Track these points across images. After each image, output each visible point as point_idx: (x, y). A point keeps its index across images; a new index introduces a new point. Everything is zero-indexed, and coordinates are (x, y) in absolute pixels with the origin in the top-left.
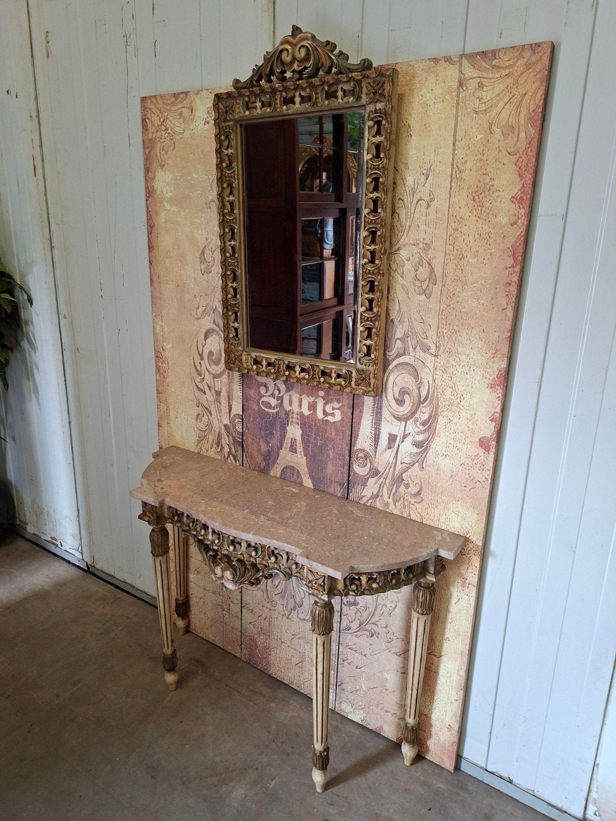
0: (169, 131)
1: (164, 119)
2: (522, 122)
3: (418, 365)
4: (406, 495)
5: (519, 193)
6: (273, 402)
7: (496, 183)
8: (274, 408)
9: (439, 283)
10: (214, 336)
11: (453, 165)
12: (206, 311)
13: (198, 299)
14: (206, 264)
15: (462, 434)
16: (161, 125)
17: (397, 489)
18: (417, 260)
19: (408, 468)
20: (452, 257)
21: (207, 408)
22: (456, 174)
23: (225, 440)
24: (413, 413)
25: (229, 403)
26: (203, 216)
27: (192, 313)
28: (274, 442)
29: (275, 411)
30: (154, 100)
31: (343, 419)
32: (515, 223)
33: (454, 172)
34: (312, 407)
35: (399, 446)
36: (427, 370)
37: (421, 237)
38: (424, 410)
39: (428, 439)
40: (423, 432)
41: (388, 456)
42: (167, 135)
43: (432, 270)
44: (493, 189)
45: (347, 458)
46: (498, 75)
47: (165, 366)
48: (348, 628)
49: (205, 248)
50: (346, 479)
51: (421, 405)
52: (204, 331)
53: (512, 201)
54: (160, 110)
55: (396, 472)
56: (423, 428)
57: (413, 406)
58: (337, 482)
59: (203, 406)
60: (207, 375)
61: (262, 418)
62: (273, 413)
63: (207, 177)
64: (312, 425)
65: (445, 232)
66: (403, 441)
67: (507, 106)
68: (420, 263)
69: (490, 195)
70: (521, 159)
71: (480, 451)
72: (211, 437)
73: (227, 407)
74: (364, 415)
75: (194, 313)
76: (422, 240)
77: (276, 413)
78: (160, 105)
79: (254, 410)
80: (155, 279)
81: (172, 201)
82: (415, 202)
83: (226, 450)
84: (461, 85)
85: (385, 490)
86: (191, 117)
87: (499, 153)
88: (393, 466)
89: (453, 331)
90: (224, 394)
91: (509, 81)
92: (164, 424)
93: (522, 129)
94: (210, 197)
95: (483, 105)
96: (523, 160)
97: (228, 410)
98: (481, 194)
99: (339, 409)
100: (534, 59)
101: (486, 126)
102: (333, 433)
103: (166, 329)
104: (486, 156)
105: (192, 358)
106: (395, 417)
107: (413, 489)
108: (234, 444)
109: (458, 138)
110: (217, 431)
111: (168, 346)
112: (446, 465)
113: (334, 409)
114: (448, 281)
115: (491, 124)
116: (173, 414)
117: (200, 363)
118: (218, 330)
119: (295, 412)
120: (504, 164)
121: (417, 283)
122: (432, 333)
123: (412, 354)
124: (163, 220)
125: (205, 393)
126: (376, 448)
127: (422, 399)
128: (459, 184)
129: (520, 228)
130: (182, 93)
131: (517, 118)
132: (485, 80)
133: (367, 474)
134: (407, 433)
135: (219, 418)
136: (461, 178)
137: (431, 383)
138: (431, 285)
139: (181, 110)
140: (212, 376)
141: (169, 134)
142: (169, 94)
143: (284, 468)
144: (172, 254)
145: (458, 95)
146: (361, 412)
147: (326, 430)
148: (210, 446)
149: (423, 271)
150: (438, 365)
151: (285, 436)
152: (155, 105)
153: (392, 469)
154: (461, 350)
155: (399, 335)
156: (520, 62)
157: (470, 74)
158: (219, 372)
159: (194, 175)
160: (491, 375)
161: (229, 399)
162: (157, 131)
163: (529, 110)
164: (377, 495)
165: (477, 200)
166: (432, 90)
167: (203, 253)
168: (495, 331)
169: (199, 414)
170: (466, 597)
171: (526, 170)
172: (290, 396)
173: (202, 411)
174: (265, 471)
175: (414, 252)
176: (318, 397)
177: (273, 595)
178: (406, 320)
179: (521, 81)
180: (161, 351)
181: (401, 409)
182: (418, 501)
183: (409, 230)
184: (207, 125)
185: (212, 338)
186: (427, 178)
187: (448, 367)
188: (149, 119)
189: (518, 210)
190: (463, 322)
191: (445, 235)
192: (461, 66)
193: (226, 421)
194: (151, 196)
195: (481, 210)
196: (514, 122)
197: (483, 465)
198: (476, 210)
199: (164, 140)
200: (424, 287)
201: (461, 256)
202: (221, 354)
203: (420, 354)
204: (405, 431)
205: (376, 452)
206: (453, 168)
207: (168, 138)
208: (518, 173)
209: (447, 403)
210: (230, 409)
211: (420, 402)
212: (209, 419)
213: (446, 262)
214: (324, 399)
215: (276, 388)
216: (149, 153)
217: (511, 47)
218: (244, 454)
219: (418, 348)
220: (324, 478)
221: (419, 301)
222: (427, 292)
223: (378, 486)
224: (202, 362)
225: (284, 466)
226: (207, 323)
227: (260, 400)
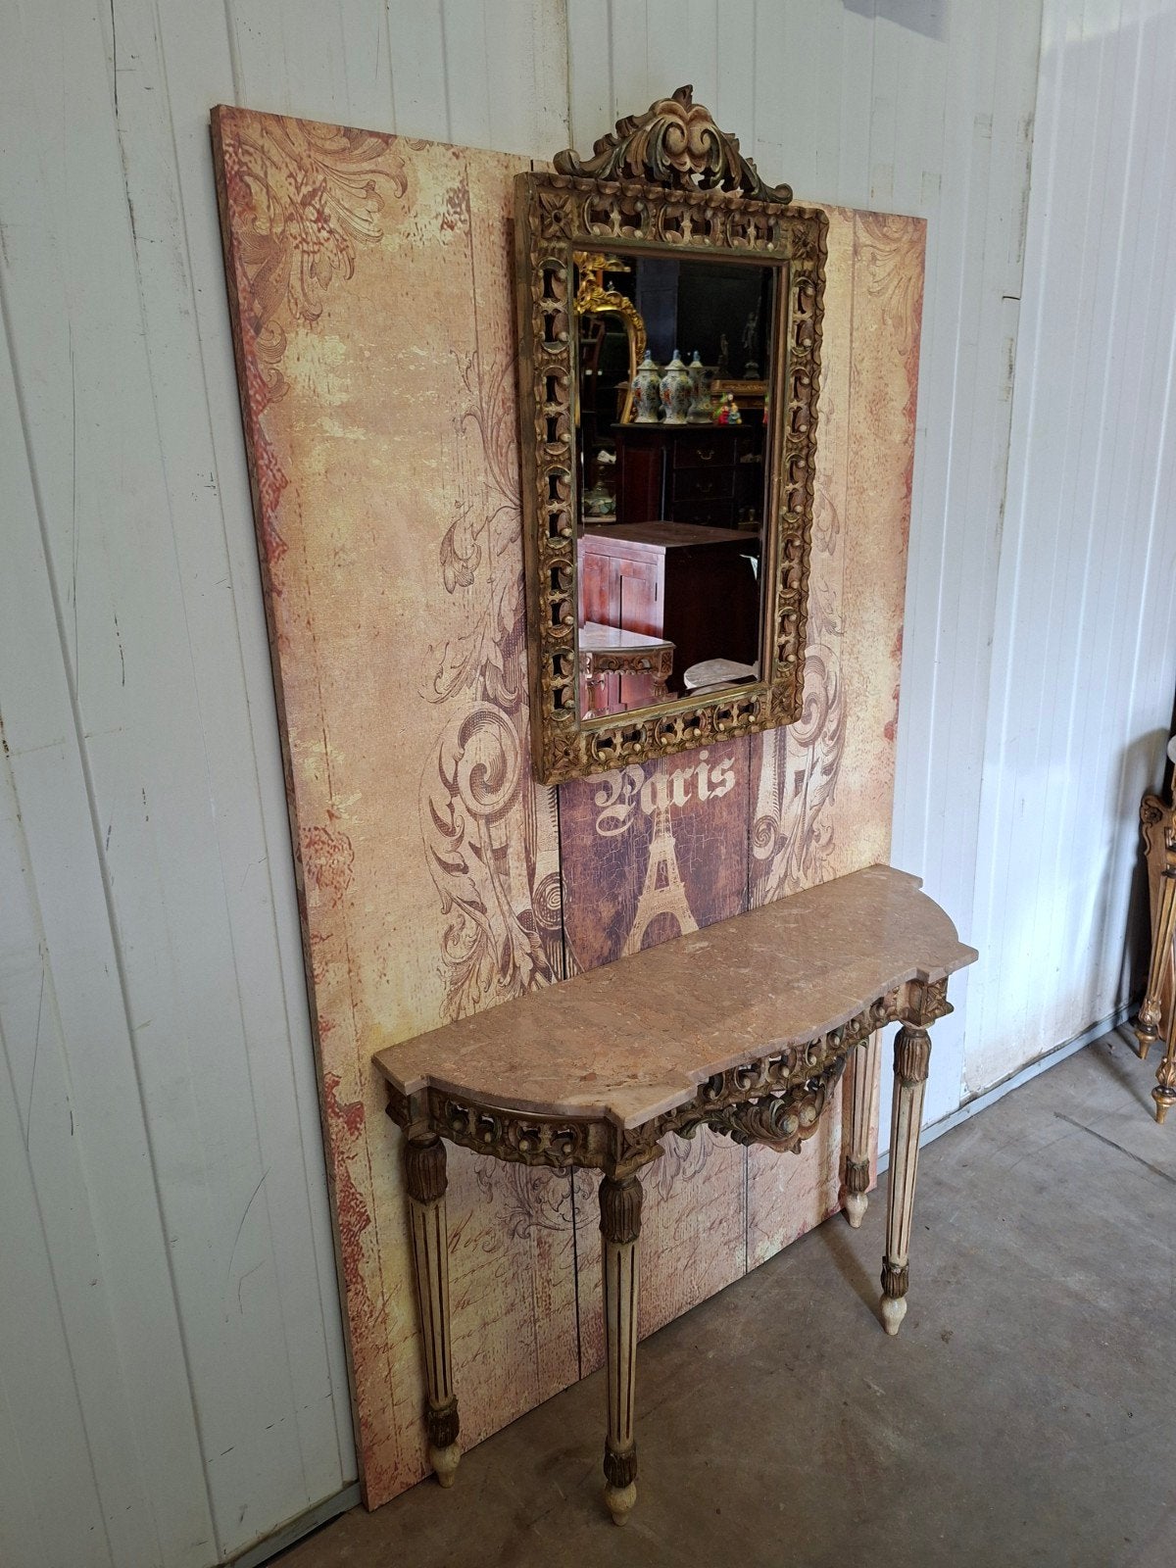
0: (333, 224)
1: (315, 191)
2: (908, 313)
3: (823, 654)
4: (817, 853)
5: (909, 403)
6: (621, 811)
7: (889, 389)
8: (624, 822)
9: (842, 530)
10: (487, 727)
11: (851, 362)
12: (463, 676)
13: (438, 655)
14: (458, 566)
15: (869, 730)
16: (304, 204)
17: (807, 849)
18: (818, 500)
19: (819, 810)
20: (854, 492)
21: (471, 903)
22: (854, 374)
23: (522, 943)
24: (821, 727)
25: (528, 859)
26: (445, 450)
27: (424, 693)
28: (628, 887)
29: (626, 828)
30: (277, 131)
31: (737, 784)
32: (905, 441)
33: (852, 373)
34: (691, 786)
35: (807, 784)
36: (834, 658)
37: (822, 466)
38: (832, 717)
39: (837, 756)
40: (832, 749)
41: (796, 807)
42: (324, 234)
43: (834, 513)
44: (887, 397)
45: (745, 843)
46: (888, 248)
47: (341, 858)
49: (453, 526)
50: (745, 879)
51: (829, 710)
52: (458, 724)
53: (902, 414)
54: (297, 160)
55: (806, 825)
56: (831, 743)
57: (821, 717)
58: (733, 894)
59: (462, 903)
60: (471, 825)
61: (600, 855)
62: (622, 835)
63: (453, 356)
64: (691, 818)
65: (846, 457)
66: (811, 775)
67: (897, 291)
68: (822, 504)
69: (885, 405)
70: (908, 360)
71: (884, 742)
72: (485, 966)
73: (525, 873)
74: (765, 761)
75: (428, 692)
76: (822, 471)
77: (629, 829)
78: (300, 147)
79: (585, 847)
80: (294, 631)
83: (526, 966)
84: (855, 252)
85: (794, 862)
86: (403, 202)
87: (891, 350)
88: (801, 818)
89: (857, 593)
90: (516, 848)
91: (897, 259)
92: (341, 1015)
93: (909, 322)
94: (464, 406)
95: (876, 284)
96: (911, 362)
97: (526, 880)
98: (877, 404)
99: (731, 769)
100: (914, 236)
101: (879, 312)
102: (725, 814)
103: (341, 758)
104: (880, 353)
105: (425, 803)
106: (801, 744)
107: (824, 840)
108: (544, 947)
109: (855, 326)
110: (501, 940)
111: (346, 802)
112: (855, 781)
113: (724, 772)
114: (851, 526)
115: (884, 311)
116: (369, 972)
117: (450, 806)
118: (495, 709)
119: (663, 809)
120: (895, 365)
122: (837, 604)
123: (817, 640)
124: (319, 467)
125: (465, 870)
126: (781, 804)
127: (830, 702)
128: (857, 389)
129: (909, 447)
130: (372, 134)
131: (905, 307)
132: (877, 251)
133: (772, 852)
135: (506, 908)
136: (860, 382)
137: (838, 674)
138: (834, 534)
139: (368, 177)
140: (482, 822)
141: (331, 232)
142: (328, 126)
143: (648, 927)
144: (354, 556)
145: (853, 265)
146: (761, 758)
147: (713, 814)
148: (483, 986)
149: (825, 516)
150: (845, 645)
151: (645, 865)
152: (279, 145)
153: (801, 825)
154: (865, 617)
156: (905, 236)
157: (864, 240)
158: (501, 804)
159: (415, 349)
160: (892, 640)
161: (529, 852)
162: (290, 218)
163: (912, 299)
164: (786, 876)
165: (874, 412)
167: (449, 539)
168: (893, 582)
169: (451, 928)
171: (913, 374)
172: (653, 784)
173: (460, 916)
174: (610, 958)
176: (699, 762)
179: (908, 259)
180: (323, 822)
181: (808, 728)
182: (830, 850)
184: (447, 232)
185: (481, 735)
186: (826, 381)
187: (854, 645)
188: (256, 178)
189: (909, 424)
190: (866, 579)
191: (846, 462)
192: (855, 225)
193: (523, 904)
194: (269, 400)
195: (878, 426)
196: (902, 311)
197: (889, 759)
198: (873, 425)
199: (316, 248)
200: (827, 538)
201: (862, 489)
202: (504, 762)
203: (825, 638)
204: (813, 758)
205: (781, 811)
207: (331, 244)
208: (907, 378)
209: (855, 695)
210: (531, 874)
211: (828, 707)
212: (479, 925)
213: (848, 499)
214: (707, 762)
215: (626, 781)
217: (898, 216)
218: (567, 952)
219: (824, 629)
220: (714, 900)
221: (823, 560)
222: (831, 546)
223: (785, 861)
224: (456, 801)
225: (647, 922)
226: (467, 702)
227: (594, 820)
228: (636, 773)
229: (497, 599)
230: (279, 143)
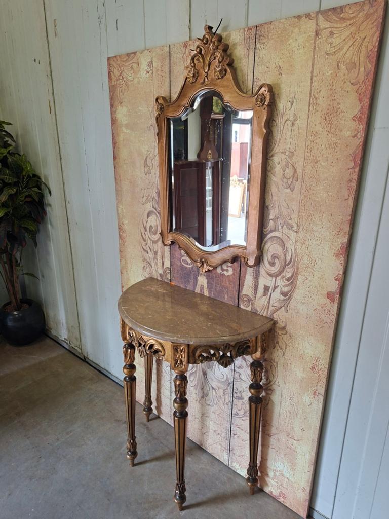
0: (125, 79)
1: (122, 72)
2: (362, 59)
3: (284, 238)
5: (359, 113)
6: (189, 260)
7: (342, 107)
8: (190, 264)
9: (300, 180)
10: (153, 216)
11: (310, 94)
12: (148, 199)
13: (143, 192)
14: (148, 168)
15: (315, 289)
16: (120, 75)
18: (284, 163)
19: (277, 310)
20: (309, 161)
21: (149, 263)
22: (313, 100)
24: (281, 272)
25: (162, 260)
26: (146, 135)
27: (140, 201)
28: (190, 286)
29: (190, 266)
30: (115, 59)
31: (233, 274)
32: (356, 136)
33: (311, 99)
35: (271, 294)
36: (291, 242)
37: (288, 147)
38: (288, 270)
39: (291, 290)
40: (287, 286)
41: (264, 301)
42: (123, 82)
43: (295, 171)
44: (339, 111)
45: (236, 300)
46: (344, 25)
47: (124, 235)
48: (237, 414)
49: (147, 157)
51: (287, 267)
52: (147, 212)
53: (354, 120)
54: (119, 65)
55: (269, 312)
56: (287, 283)
57: (280, 267)
59: (147, 262)
60: (149, 241)
61: (183, 271)
62: (189, 268)
63: (148, 109)
64: (214, 276)
65: (304, 143)
66: (274, 291)
67: (351, 48)
68: (287, 165)
69: (337, 115)
70: (361, 88)
71: (328, 301)
73: (161, 263)
74: (248, 272)
76: (288, 149)
77: (191, 267)
78: (119, 62)
79: (177, 265)
80: (118, 178)
81: (127, 126)
82: (283, 122)
84: (317, 34)
86: (138, 69)
87: (344, 83)
88: (267, 307)
89: (309, 214)
90: (159, 254)
91: (353, 29)
92: (124, 271)
93: (362, 65)
94: (150, 123)
95: (333, 48)
96: (362, 89)
98: (331, 115)
99: (231, 267)
100: (371, 11)
101: (335, 64)
102: (228, 283)
103: (124, 211)
104: (334, 86)
105: (140, 229)
106: (269, 274)
107: (281, 325)
109: (315, 74)
111: (126, 222)
112: (303, 309)
114: (306, 179)
115: (339, 62)
116: (129, 265)
118: (156, 212)
120: (348, 92)
121: (285, 180)
122: (295, 216)
123: (281, 230)
124: (122, 139)
125: (148, 253)
126: (256, 295)
127: (287, 262)
128: (314, 108)
129: (359, 139)
130: (132, 53)
131: (358, 57)
132: (335, 29)
134: (276, 285)
135: (156, 269)
136: (317, 104)
137: (293, 251)
138: (294, 182)
139: (131, 65)
140: (152, 242)
142: (124, 55)
144: (127, 162)
145: (315, 43)
146: (246, 270)
147: (223, 280)
149: (289, 172)
150: (299, 238)
151: (197, 283)
152: (116, 63)
153: (266, 310)
154: (315, 228)
155: (271, 217)
156: (361, 14)
157: (324, 26)
158: (156, 239)
159: (140, 108)
160: (336, 247)
161: (163, 258)
162: (117, 80)
163: (367, 50)
165: (328, 119)
166: (296, 40)
167: (146, 160)
168: (340, 215)
169: (144, 266)
170: (316, 402)
171: (364, 96)
173: (146, 264)
175: (282, 158)
178: (277, 206)
179: (362, 28)
180: (122, 224)
181: (273, 268)
182: (284, 333)
183: (279, 142)
184: (148, 74)
186: (292, 104)
187: (305, 240)
188: (112, 72)
189: (358, 126)
190: (316, 209)
191: (304, 146)
192: (317, 20)
193: (161, 272)
194: (114, 123)
195: (331, 127)
196: (356, 60)
197: (330, 311)
198: (327, 127)
199: (122, 86)
200: (290, 183)
201: (316, 161)
202: (157, 227)
203: (286, 231)
204: (275, 284)
205: (255, 297)
206: (310, 96)
207: (124, 84)
208: (358, 98)
209: (305, 266)
210: (163, 264)
211: (286, 265)
212: (150, 270)
213: (305, 165)
216: (113, 95)
217: (355, 3)
219: (285, 226)
221: (286, 193)
222: (291, 186)
224: (146, 233)
226: (149, 207)
227: (181, 258)
229: (156, 180)
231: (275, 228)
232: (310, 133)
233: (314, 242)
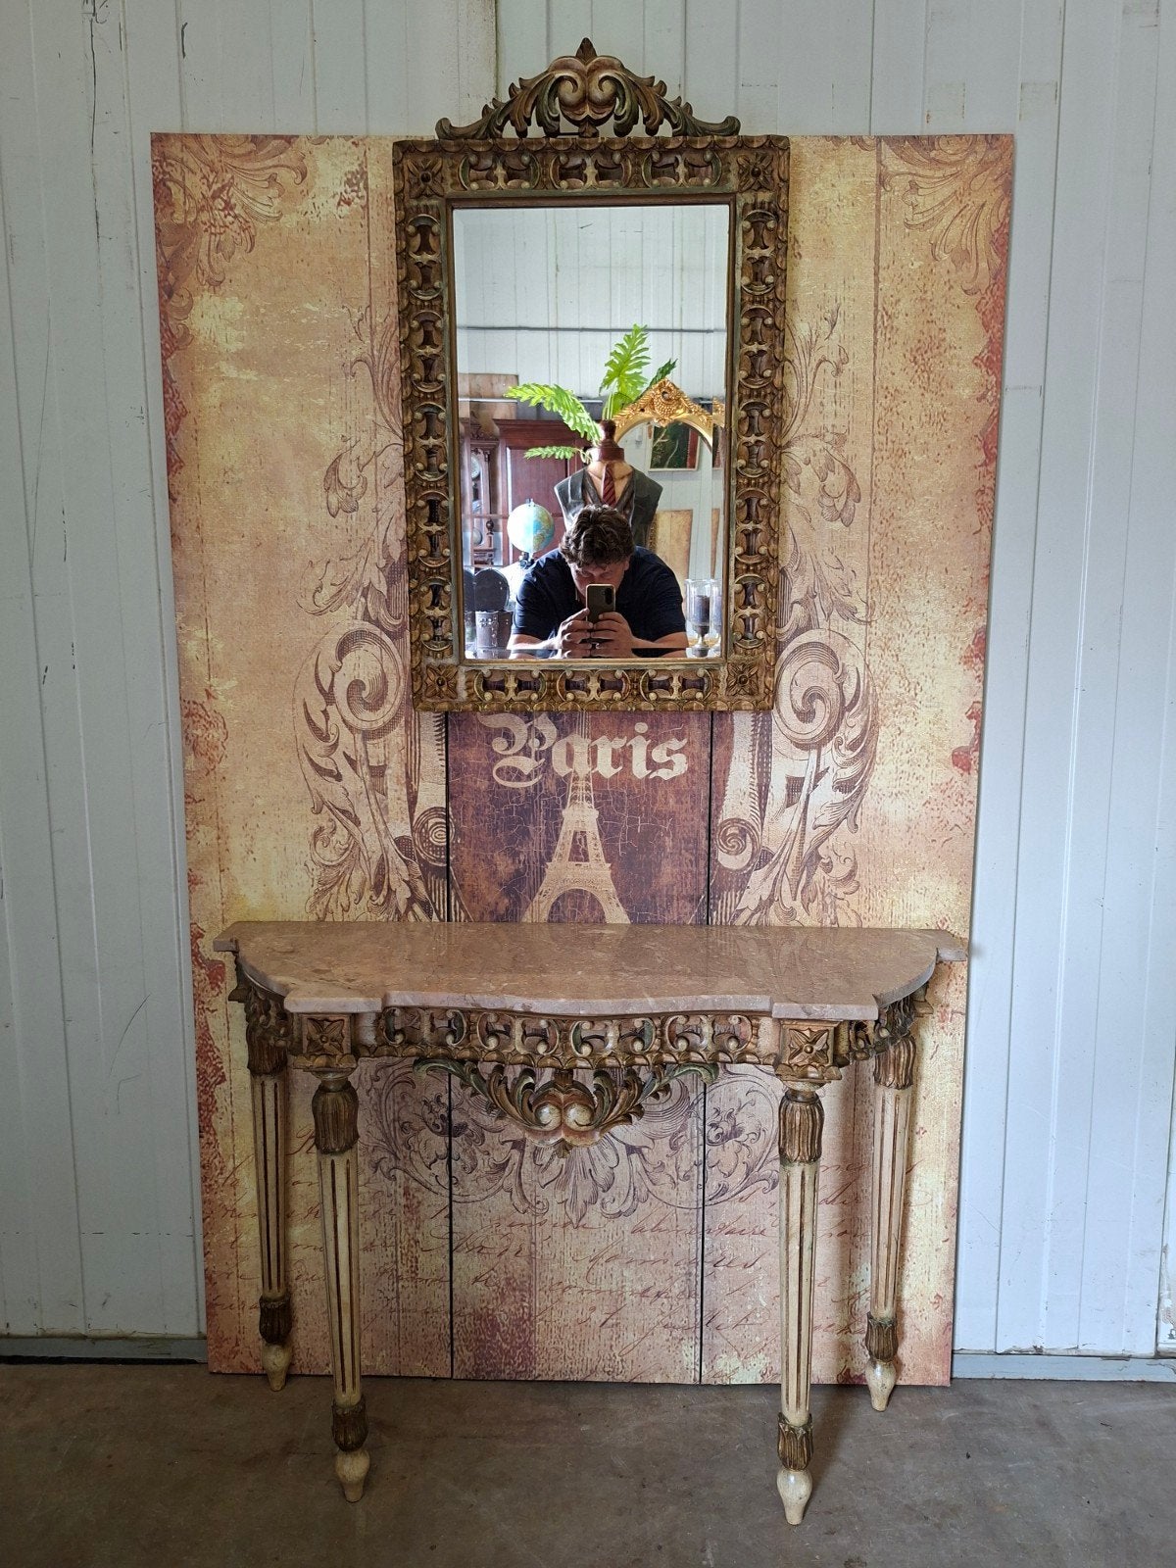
0: (238, 210)
1: (223, 187)
2: (981, 245)
3: (835, 643)
4: (826, 885)
5: (986, 351)
6: (527, 765)
7: (948, 335)
8: (529, 777)
9: (865, 498)
10: (367, 646)
11: (876, 306)
12: (344, 593)
13: (318, 571)
14: (342, 493)
15: (922, 751)
16: (214, 197)
17: (809, 877)
18: (823, 461)
19: (829, 833)
20: (885, 454)
21: (344, 812)
22: (882, 318)
23: (399, 873)
24: (831, 732)
25: (409, 786)
26: (334, 390)
27: (302, 602)
28: (531, 849)
30: (195, 146)
31: (691, 770)
32: (983, 397)
33: (879, 317)
34: (622, 758)
35: (808, 796)
36: (853, 650)
37: (829, 423)
38: (851, 721)
39: (863, 769)
40: (852, 762)
41: (790, 819)
42: (230, 219)
43: (852, 479)
44: (944, 345)
45: (704, 843)
46: (939, 174)
47: (216, 734)
48: (723, 1190)
49: (340, 457)
50: (703, 885)
51: (847, 713)
52: (336, 637)
53: (976, 364)
54: (210, 165)
55: (806, 847)
57: (830, 718)
58: (684, 897)
59: (333, 808)
60: (346, 737)
61: (497, 804)
62: (527, 790)
63: (345, 310)
64: (622, 794)
65: (870, 413)
66: (815, 786)
67: (958, 221)
68: (830, 467)
69: (940, 354)
70: (984, 301)
71: (956, 772)
72: (356, 878)
73: (405, 798)
74: (736, 753)
75: (306, 603)
76: (830, 428)
77: (535, 786)
78: (213, 155)
79: (478, 790)
80: (186, 532)
81: (243, 359)
82: (814, 364)
83: (403, 894)
84: (881, 182)
85: (786, 887)
86: (302, 187)
87: (949, 289)
88: (798, 836)
89: (895, 576)
90: (395, 770)
91: (957, 184)
92: (210, 874)
93: (982, 255)
94: (355, 353)
95: (920, 216)
96: (987, 303)
97: (406, 806)
98: (926, 352)
99: (681, 751)
100: (991, 156)
101: (926, 247)
102: (671, 801)
103: (220, 646)
104: (929, 293)
105: (299, 703)
106: (797, 745)
107: (840, 870)
108: (425, 879)
109: (883, 263)
110: (376, 858)
111: (224, 686)
112: (897, 811)
113: (670, 753)
114: (881, 495)
115: (934, 246)
116: (237, 844)
117: (325, 712)
118: (378, 631)
119: (582, 775)
120: (958, 307)
121: (827, 501)
122: (859, 585)
123: (824, 625)
124: (216, 401)
125: (338, 777)
126: (763, 810)
127: (847, 703)
128: (888, 336)
129: (991, 404)
130: (276, 137)
131: (973, 239)
132: (920, 179)
133: (748, 865)
134: (822, 769)
135: (382, 827)
136: (892, 328)
137: (861, 671)
138: (851, 503)
139: (271, 171)
140: (359, 737)
141: (236, 217)
142: (237, 137)
143: (558, 899)
144: (241, 475)
145: (878, 198)
146: (729, 748)
147: (654, 798)
148: (353, 897)
149: (836, 481)
150: (873, 637)
151: (557, 830)
153: (797, 844)
154: (910, 607)
155: (796, 594)
156: (971, 158)
157: (896, 168)
158: (380, 724)
159: (308, 306)
160: (964, 642)
161: (410, 779)
162: (201, 209)
163: (990, 228)
164: (771, 900)
165: (920, 362)
166: (833, 185)
167: (334, 468)
168: (965, 569)
169: (321, 829)
170: (949, 1038)
171: (992, 317)
172: (568, 744)
173: (331, 820)
174: (509, 916)
175: (817, 449)
176: (634, 735)
177: (539, 1189)
178: (809, 567)
179: (976, 184)
180: (202, 698)
181: (809, 727)
182: (851, 889)
183: (806, 412)
184: (345, 209)
185: (360, 652)
186: (833, 326)
187: (890, 639)
188: (176, 182)
189: (986, 377)
190: (911, 560)
191: (870, 419)
192: (879, 154)
193: (401, 829)
194: (177, 348)
195: (929, 378)
196: (969, 244)
197: (962, 796)
198: (919, 377)
199: (222, 230)
200: (839, 507)
201: (900, 452)
202: (385, 683)
203: (838, 623)
204: (818, 766)
205: (762, 818)
206: (876, 311)
207: (235, 226)
208: (981, 322)
209: (893, 702)
210: (412, 801)
211: (844, 709)
212: (351, 835)
213: (875, 463)
214: (646, 736)
215: (533, 734)
216: (176, 254)
217: (957, 136)
218: (453, 893)
219: (835, 613)
220: (653, 897)
221: (832, 531)
222: (845, 515)
223: (770, 882)
224: (331, 709)
225: (557, 894)
226: (346, 619)
227: (492, 767)
228: (549, 730)
229: (382, 528)
230: (195, 155)
231: (810, 620)
232: (882, 392)
233: (913, 640)
